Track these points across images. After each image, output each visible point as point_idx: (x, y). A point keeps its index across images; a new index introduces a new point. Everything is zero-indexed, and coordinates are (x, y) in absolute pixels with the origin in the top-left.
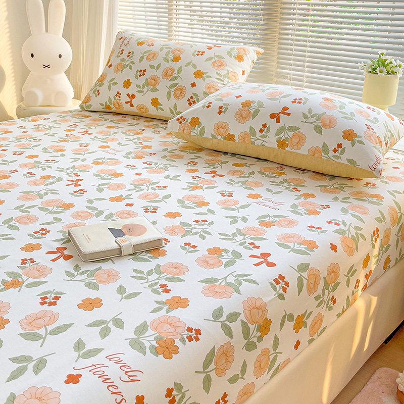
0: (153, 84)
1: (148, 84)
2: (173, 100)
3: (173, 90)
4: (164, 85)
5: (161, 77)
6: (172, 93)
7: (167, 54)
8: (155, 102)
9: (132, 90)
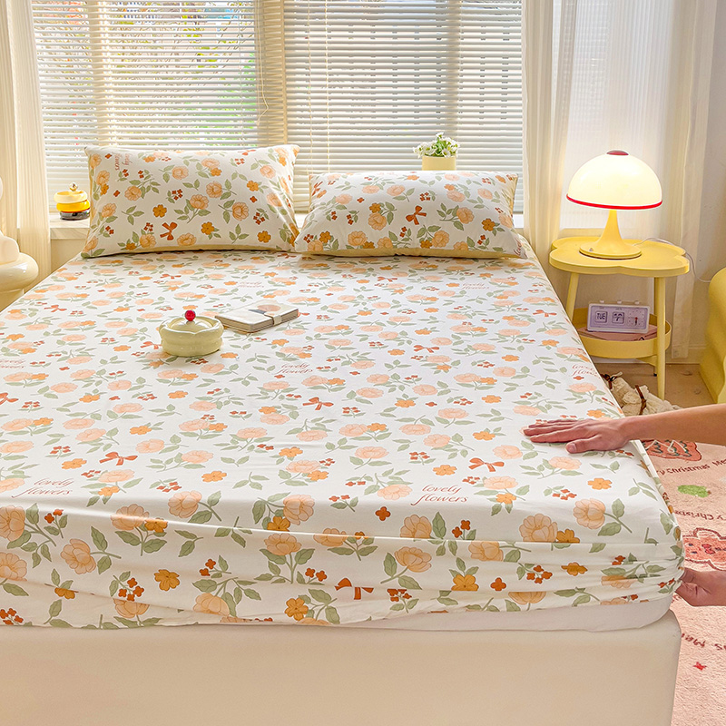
0: (198, 205)
1: (193, 208)
2: (234, 221)
3: (230, 209)
4: (215, 205)
5: (207, 196)
6: (231, 214)
7: (199, 166)
8: (208, 228)
9: (170, 218)
